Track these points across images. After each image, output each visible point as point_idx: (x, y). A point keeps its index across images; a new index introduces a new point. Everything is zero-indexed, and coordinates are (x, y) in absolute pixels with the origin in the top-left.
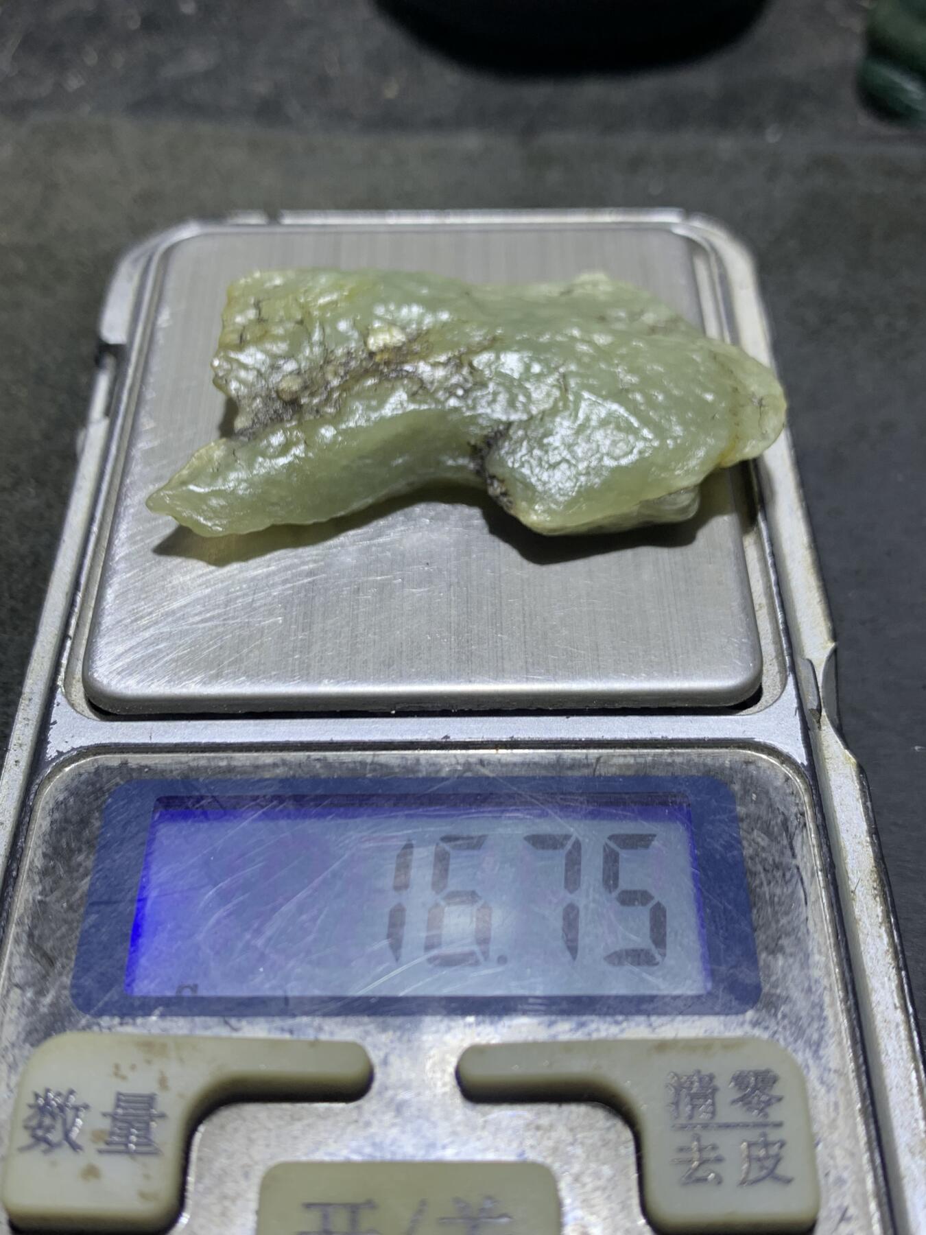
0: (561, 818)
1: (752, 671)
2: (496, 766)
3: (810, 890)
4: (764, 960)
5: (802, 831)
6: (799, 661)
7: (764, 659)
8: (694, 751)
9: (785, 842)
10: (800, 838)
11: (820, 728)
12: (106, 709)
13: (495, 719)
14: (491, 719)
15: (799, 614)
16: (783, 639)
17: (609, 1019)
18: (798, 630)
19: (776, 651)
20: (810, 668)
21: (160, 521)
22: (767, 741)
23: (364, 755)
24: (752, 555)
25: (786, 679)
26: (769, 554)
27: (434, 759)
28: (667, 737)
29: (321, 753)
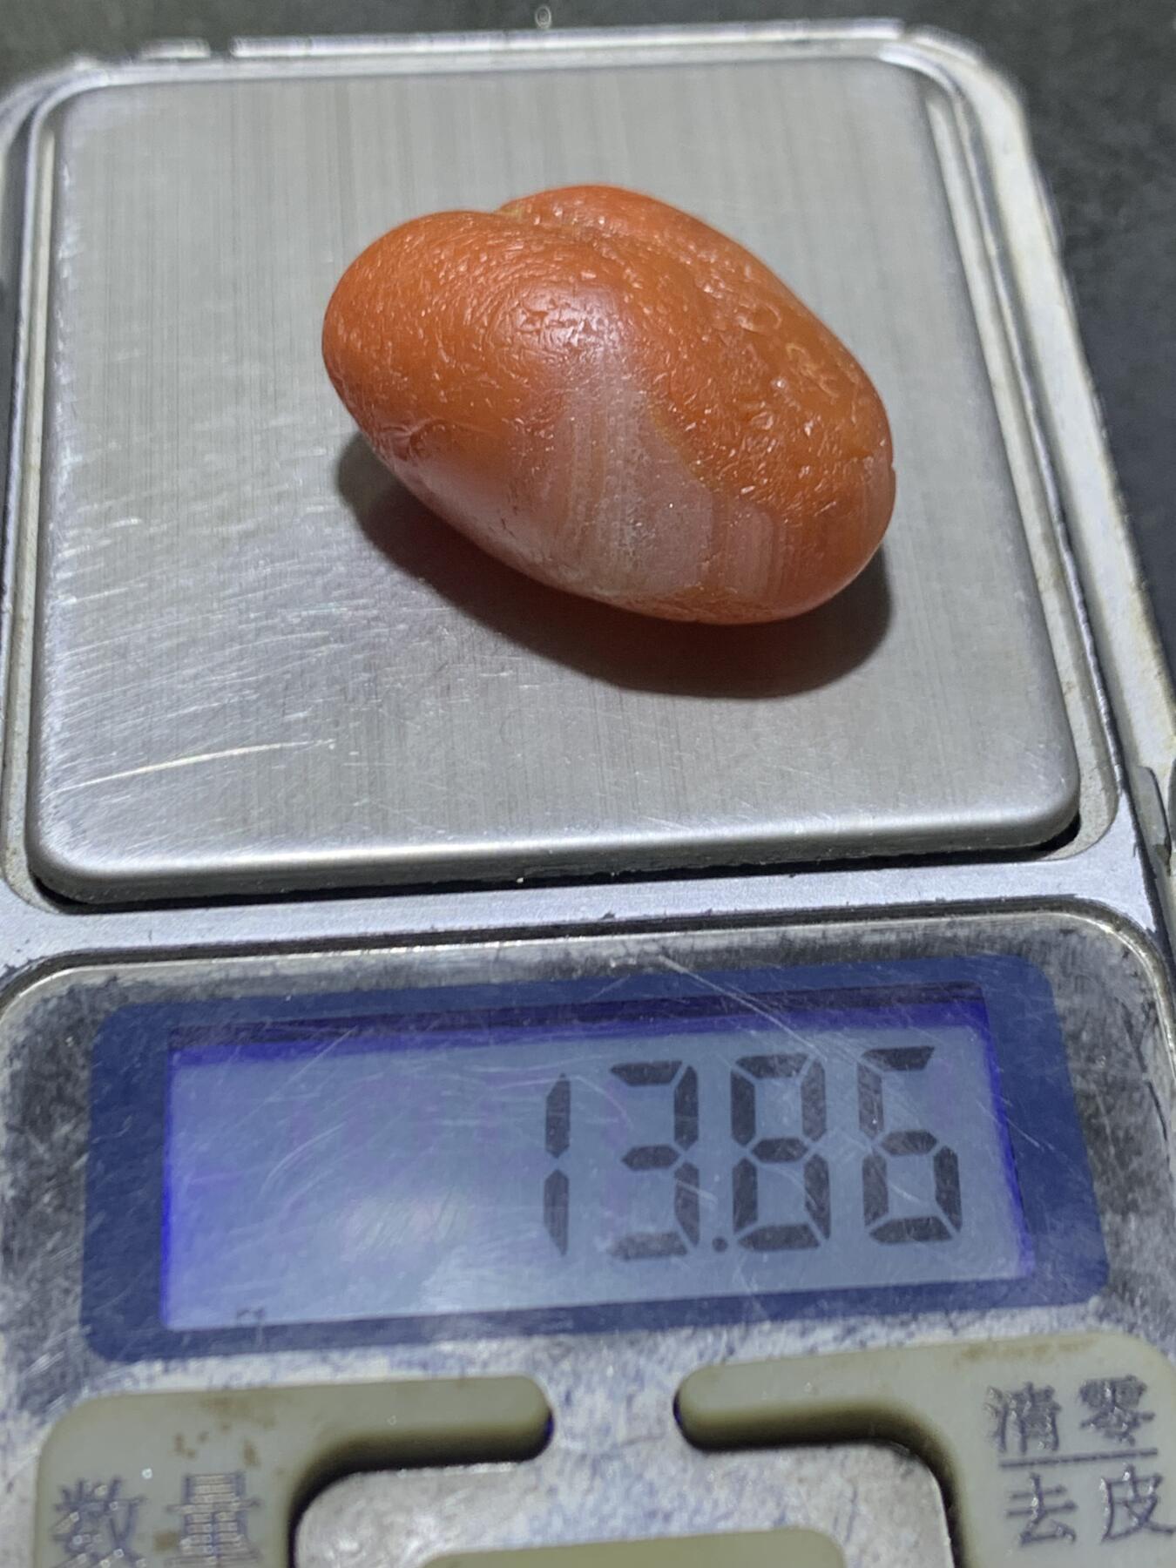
0: (792, 1029)
1: (1065, 790)
2: (689, 956)
3: (1170, 1117)
4: (1110, 1224)
5: (1153, 1031)
6: (1135, 773)
7: (1082, 771)
8: (988, 917)
9: (1130, 1049)
10: (1150, 1042)
11: (1169, 871)
12: (71, 897)
13: (682, 883)
14: (674, 884)
15: (1127, 697)
16: (1109, 739)
17: (889, 1319)
18: (1129, 721)
19: (1099, 758)
20: (1150, 777)
21: (117, 591)
22: (1093, 898)
23: (484, 949)
24: (1052, 603)
25: (1117, 801)
26: (1080, 603)
27: (592, 950)
28: (943, 900)
29: (417, 949)
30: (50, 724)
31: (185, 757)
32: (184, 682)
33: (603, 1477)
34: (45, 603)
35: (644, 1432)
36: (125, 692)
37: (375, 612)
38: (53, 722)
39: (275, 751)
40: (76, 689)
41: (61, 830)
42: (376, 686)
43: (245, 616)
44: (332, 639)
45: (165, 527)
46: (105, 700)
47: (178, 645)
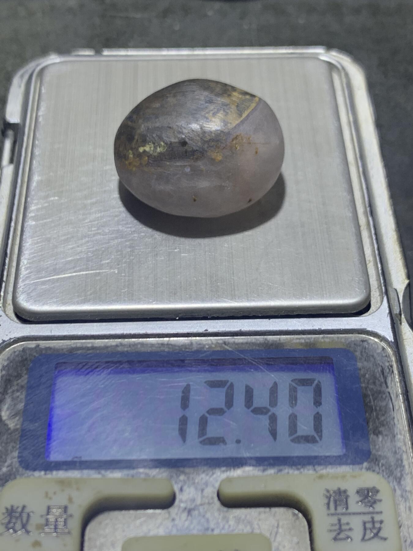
0: (267, 370)
1: (365, 294)
2: (233, 345)
3: (396, 403)
4: (372, 438)
5: (391, 375)
6: (390, 289)
7: (372, 289)
8: (336, 336)
9: (383, 380)
10: (390, 379)
11: (401, 323)
12: (26, 318)
13: (232, 321)
14: (229, 321)
15: (390, 266)
16: (381, 278)
17: (294, 467)
18: (390, 273)
19: (378, 285)
20: (395, 291)
21: (48, 220)
22: (373, 330)
23: (163, 340)
24: (365, 234)
25: (383, 298)
26: (374, 234)
27: (200, 342)
28: (321, 329)
29: (141, 339)
30: (23, 262)
31: (67, 274)
32: (69, 250)
33: (191, 516)
34: (25, 223)
35: (207, 501)
36: (48, 253)
37: (133, 229)
38: (24, 261)
39: (96, 273)
40: (33, 251)
41: (24, 296)
42: (132, 253)
43: (90, 229)
44: (119, 238)
45: (66, 200)
46: (42, 255)
47: (67, 238)
